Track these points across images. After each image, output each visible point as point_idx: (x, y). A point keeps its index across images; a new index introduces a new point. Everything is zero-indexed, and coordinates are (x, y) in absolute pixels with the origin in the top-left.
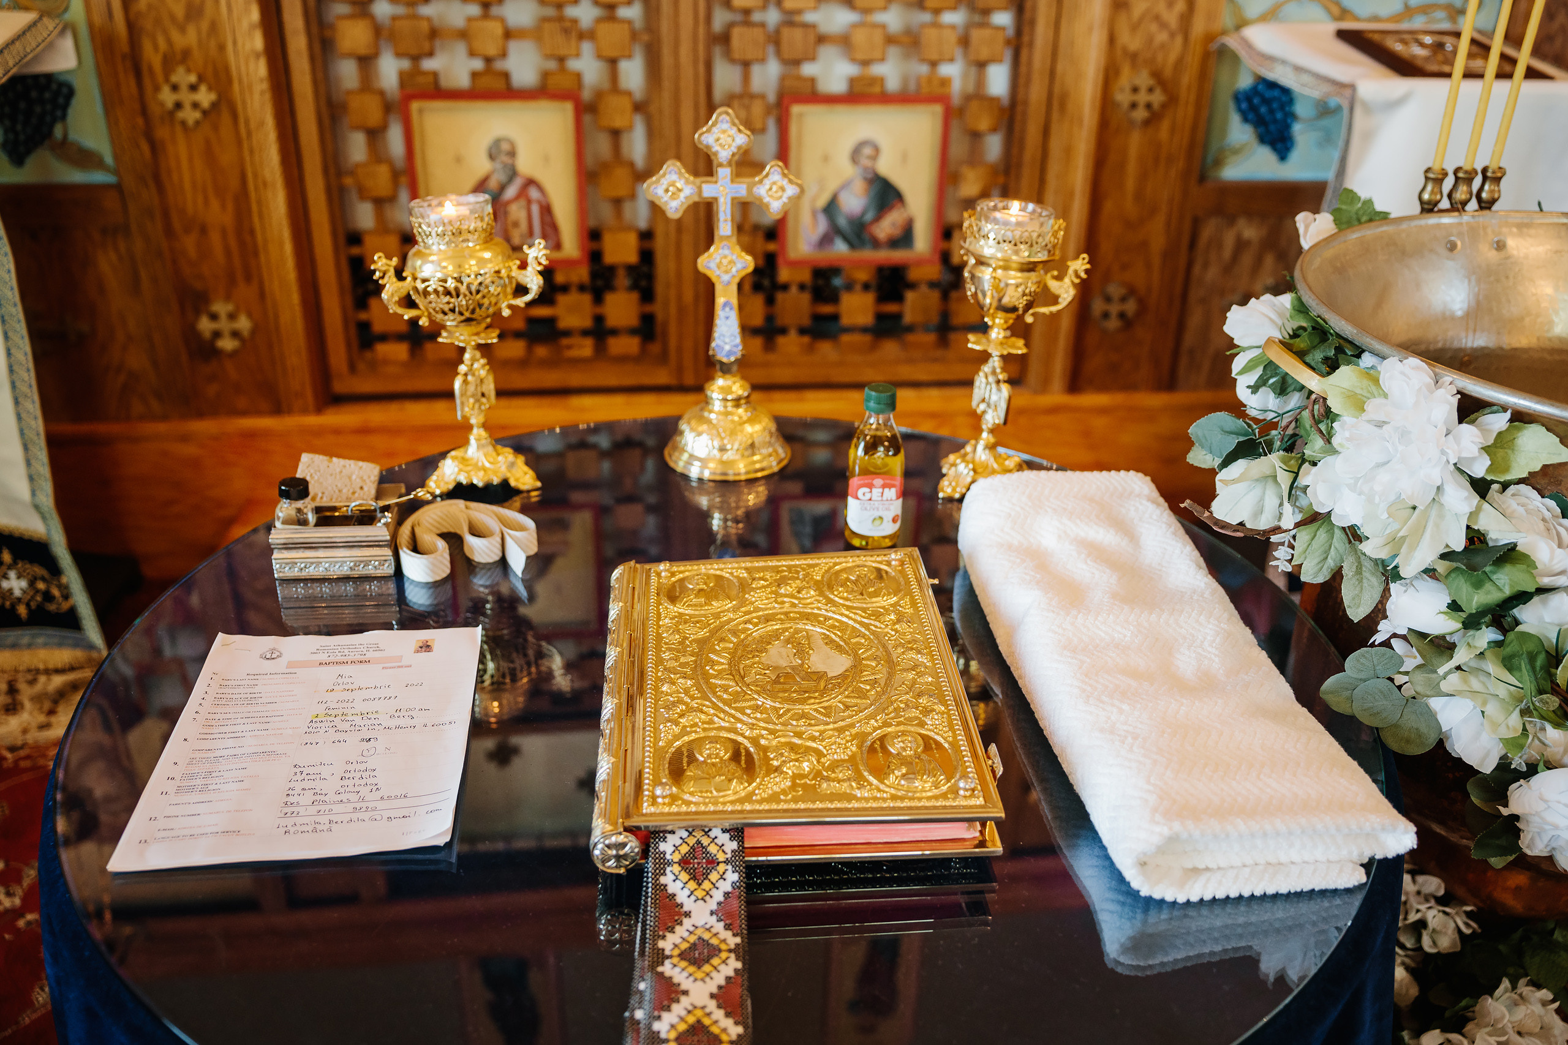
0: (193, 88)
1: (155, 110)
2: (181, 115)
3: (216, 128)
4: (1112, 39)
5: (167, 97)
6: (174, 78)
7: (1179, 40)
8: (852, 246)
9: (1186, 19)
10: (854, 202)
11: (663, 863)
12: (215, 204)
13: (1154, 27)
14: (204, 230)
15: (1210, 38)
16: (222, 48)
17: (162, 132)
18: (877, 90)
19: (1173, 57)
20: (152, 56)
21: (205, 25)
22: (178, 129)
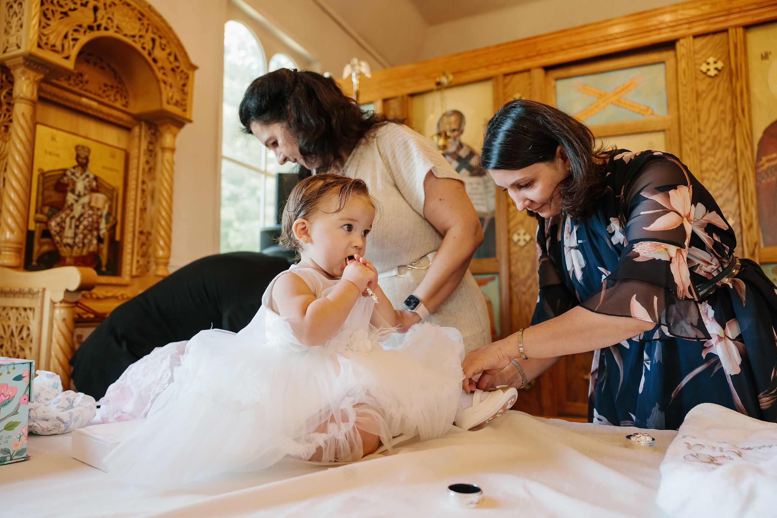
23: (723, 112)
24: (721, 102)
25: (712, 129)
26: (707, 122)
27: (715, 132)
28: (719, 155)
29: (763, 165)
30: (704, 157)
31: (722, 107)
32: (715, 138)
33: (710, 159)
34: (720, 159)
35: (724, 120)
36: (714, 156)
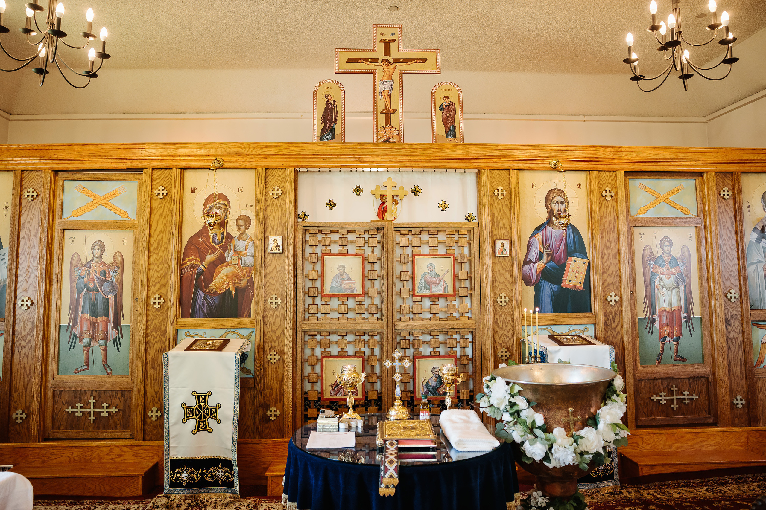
0: (275, 355)
1: (266, 360)
2: (271, 361)
3: (279, 364)
4: (494, 340)
5: (269, 357)
6: (271, 353)
7: (512, 340)
8: (433, 395)
9: (513, 335)
10: (433, 383)
11: (387, 444)
12: (275, 382)
13: (505, 337)
14: (272, 389)
15: (519, 339)
16: (283, 346)
17: (266, 365)
18: (438, 354)
19: (511, 345)
20: (267, 348)
21: (280, 341)
22: (270, 364)
23: (165, 224)
24: (165, 217)
25: (159, 235)
26: (155, 230)
27: (160, 237)
28: (160, 254)
29: (185, 263)
30: (152, 254)
31: (165, 221)
32: (159, 241)
33: (155, 256)
34: (161, 257)
35: (165, 230)
36: (157, 254)
